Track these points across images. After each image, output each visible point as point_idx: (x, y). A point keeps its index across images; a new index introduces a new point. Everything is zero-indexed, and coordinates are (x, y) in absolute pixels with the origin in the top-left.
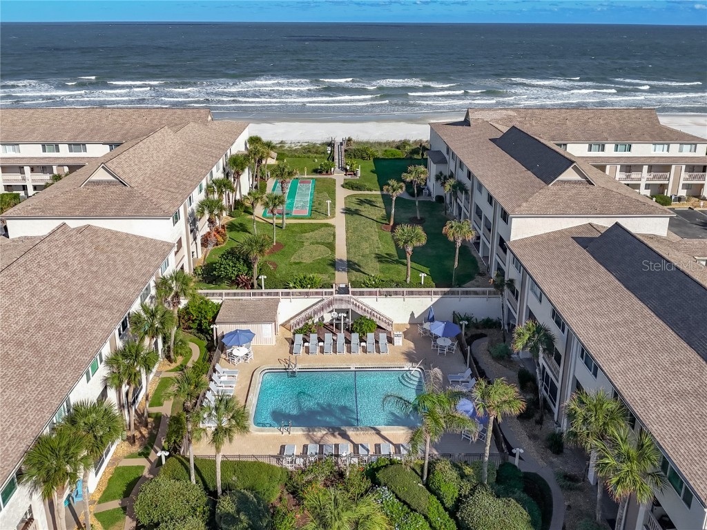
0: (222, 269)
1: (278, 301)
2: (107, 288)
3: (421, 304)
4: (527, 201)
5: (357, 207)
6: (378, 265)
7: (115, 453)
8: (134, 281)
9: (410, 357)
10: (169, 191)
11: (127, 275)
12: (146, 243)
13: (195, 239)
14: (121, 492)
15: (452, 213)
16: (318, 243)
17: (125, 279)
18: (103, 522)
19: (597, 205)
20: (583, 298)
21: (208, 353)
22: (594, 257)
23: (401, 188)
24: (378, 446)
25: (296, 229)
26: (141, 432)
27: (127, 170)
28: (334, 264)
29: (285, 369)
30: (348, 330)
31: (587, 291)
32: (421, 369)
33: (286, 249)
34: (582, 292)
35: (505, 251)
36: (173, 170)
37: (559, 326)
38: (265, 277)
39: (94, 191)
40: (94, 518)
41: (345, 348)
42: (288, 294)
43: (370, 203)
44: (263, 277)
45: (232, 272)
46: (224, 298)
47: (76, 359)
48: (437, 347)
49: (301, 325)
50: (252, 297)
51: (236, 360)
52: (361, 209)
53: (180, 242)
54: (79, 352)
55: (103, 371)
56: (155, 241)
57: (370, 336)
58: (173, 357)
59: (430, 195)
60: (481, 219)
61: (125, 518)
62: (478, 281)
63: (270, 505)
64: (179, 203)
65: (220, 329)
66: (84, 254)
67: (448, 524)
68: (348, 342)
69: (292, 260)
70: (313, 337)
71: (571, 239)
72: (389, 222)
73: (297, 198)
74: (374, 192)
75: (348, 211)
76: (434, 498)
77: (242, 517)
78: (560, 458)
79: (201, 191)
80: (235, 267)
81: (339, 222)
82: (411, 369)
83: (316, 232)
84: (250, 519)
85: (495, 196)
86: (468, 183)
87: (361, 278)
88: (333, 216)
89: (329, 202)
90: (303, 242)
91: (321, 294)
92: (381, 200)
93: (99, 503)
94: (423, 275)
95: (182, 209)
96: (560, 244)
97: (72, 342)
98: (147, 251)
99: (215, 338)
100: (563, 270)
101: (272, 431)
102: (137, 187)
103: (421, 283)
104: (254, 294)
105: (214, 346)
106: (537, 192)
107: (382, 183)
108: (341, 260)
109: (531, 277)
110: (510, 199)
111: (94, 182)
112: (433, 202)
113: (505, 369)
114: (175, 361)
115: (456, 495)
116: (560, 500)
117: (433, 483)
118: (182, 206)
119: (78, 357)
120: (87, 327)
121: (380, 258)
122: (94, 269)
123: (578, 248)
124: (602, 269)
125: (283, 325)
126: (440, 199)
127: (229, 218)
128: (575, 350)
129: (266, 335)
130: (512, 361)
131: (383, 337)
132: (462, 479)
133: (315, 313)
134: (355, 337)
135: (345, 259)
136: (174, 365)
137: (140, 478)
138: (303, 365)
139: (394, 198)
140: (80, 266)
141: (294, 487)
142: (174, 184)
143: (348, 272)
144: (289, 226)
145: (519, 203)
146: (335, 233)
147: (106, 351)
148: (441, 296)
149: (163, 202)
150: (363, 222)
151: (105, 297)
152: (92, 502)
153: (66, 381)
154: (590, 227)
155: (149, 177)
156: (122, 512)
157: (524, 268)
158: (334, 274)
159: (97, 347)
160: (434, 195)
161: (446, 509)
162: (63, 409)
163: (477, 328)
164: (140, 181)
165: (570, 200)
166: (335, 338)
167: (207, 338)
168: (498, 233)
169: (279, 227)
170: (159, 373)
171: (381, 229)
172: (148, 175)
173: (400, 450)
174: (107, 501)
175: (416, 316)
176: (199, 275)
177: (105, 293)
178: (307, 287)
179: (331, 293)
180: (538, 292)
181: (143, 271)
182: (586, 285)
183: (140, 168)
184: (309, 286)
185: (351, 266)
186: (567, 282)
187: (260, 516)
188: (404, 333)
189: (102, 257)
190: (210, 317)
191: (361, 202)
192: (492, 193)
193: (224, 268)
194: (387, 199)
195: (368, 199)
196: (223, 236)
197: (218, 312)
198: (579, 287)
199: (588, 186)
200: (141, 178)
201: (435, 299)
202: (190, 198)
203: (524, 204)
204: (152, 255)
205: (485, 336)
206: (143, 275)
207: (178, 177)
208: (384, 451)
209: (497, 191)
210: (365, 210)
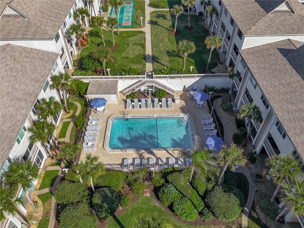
0: (87, 65)
1: (117, 82)
2: (23, 87)
3: (189, 81)
4: (254, 25)
5: (157, 19)
6: (168, 58)
7: (44, 163)
8: (38, 81)
9: (183, 110)
10: (51, 20)
11: (33, 77)
12: (43, 54)
13: (71, 45)
14: (49, 184)
15: (207, 23)
16: (137, 44)
17: (32, 80)
18: (42, 200)
19: (295, 27)
20: (282, 91)
21: (85, 108)
22: (290, 63)
23: (181, 10)
24: (167, 159)
25: (125, 35)
26: (56, 152)
27: (25, 7)
28: (145, 58)
29: (123, 117)
30: (152, 94)
31: (284, 87)
32: (188, 116)
33: (120, 48)
34: (281, 87)
35: (237, 53)
36: (53, 4)
37: (265, 105)
38: (110, 69)
39: (8, 22)
40: (37, 198)
41: (151, 105)
42: (122, 78)
43: (164, 17)
44: (108, 70)
45: (92, 67)
46: (90, 80)
47: (8, 136)
48: (196, 104)
49: (130, 93)
50: (104, 80)
51: (99, 113)
52: (158, 21)
53: (63, 49)
54: (10, 131)
55: (27, 135)
56: (48, 52)
57: (164, 100)
58: (68, 111)
59: (195, 11)
60: (224, 31)
61: (52, 197)
62: (219, 67)
63: (118, 191)
64: (57, 28)
65: (89, 96)
66: (7, 65)
67: (201, 203)
68: (153, 101)
69: (124, 55)
70: (136, 100)
71: (277, 50)
72: (174, 29)
73: (125, 14)
74: (165, 9)
75: (152, 23)
76: (194, 191)
77: (105, 205)
78: (254, 165)
79: (70, 17)
80: (93, 64)
81: (147, 29)
82: (183, 116)
83: (136, 37)
84: (108, 205)
85: (236, 21)
86: (218, 8)
87: (159, 67)
88: (144, 26)
89: (142, 18)
90: (129, 44)
91: (139, 78)
92: (169, 14)
93: (39, 190)
94: (192, 67)
95: (60, 31)
96: (270, 53)
97: (5, 124)
98: (44, 59)
99: (88, 101)
100: (271, 71)
101: (118, 151)
102: (32, 18)
103: (190, 71)
104: (105, 78)
105: (87, 105)
106: (261, 19)
107: (171, 7)
108: (149, 55)
109: (251, 73)
110: (245, 23)
111: (6, 16)
112: (197, 16)
113: (229, 116)
114: (70, 113)
115: (205, 190)
116: (253, 188)
117: (194, 184)
118: (60, 30)
119: (9, 134)
120: (13, 114)
121: (169, 53)
122: (14, 74)
123: (280, 56)
124: (294, 71)
125: (121, 92)
126: (201, 14)
127: (90, 28)
128: (273, 121)
129: (113, 99)
130: (233, 111)
131: (170, 100)
132: (208, 182)
133: (137, 87)
134: (156, 100)
135: (151, 54)
136: (69, 115)
137: (57, 176)
138: (131, 115)
139: (177, 17)
140: (6, 73)
141: (129, 182)
142: (54, 14)
143: (152, 63)
144: (121, 33)
145: (250, 26)
146: (145, 37)
147: (27, 124)
148: (200, 78)
149: (48, 28)
150: (160, 29)
151: (22, 92)
152: (36, 190)
153: (4, 151)
154: (288, 42)
155: (39, 10)
156: (50, 194)
157: (248, 67)
158: (145, 64)
159: (20, 126)
160: (198, 11)
161: (200, 196)
162: (7, 163)
163: (216, 93)
164: (33, 14)
165: (280, 24)
166: (146, 99)
167: (84, 100)
168: (234, 42)
169: (116, 33)
170: (62, 119)
171: (170, 34)
172: (38, 9)
173: (178, 161)
174: (43, 189)
175: (186, 87)
176: (76, 65)
177: (22, 90)
178: (131, 75)
179: (144, 78)
180: (254, 83)
181: (43, 73)
182: (284, 82)
183: (32, 5)
184: (133, 74)
185: (154, 59)
186: (273, 79)
187: (113, 202)
188: (180, 96)
189: (18, 66)
190: (84, 91)
191: (158, 16)
192: (234, 18)
193: (88, 64)
194: (173, 16)
195: (163, 14)
196: (87, 41)
197: (87, 88)
198: (280, 84)
199: (292, 14)
200: (34, 12)
201: (197, 79)
202: (64, 23)
203: (253, 28)
204: (46, 62)
205: (221, 97)
206: (43, 76)
207: (56, 9)
208: (171, 162)
209: (237, 17)
210: (160, 21)
